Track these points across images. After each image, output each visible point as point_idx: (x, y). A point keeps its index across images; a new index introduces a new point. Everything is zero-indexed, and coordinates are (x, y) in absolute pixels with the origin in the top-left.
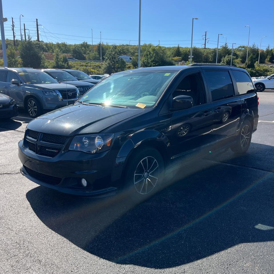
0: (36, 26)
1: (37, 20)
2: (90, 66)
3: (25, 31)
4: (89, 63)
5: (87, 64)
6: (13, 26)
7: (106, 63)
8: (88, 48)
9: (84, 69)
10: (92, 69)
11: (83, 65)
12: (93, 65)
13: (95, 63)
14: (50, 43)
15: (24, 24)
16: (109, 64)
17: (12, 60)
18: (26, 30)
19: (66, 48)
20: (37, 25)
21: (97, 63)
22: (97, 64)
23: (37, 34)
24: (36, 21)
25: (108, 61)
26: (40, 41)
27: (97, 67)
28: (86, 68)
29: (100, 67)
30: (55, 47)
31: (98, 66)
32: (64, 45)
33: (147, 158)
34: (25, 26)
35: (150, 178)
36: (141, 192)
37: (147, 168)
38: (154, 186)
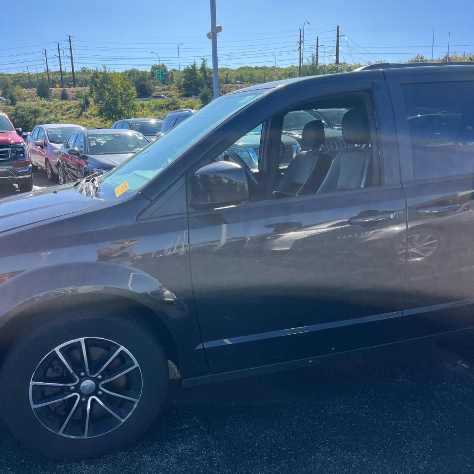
0: (336, 38)
1: (338, 27)
3: (317, 49)
15: (317, 38)
18: (319, 47)
20: (338, 36)
23: (335, 52)
24: (336, 29)
26: (341, 64)
33: (82, 340)
34: (319, 40)
35: (105, 398)
36: (64, 432)
37: (87, 370)
38: (123, 421)
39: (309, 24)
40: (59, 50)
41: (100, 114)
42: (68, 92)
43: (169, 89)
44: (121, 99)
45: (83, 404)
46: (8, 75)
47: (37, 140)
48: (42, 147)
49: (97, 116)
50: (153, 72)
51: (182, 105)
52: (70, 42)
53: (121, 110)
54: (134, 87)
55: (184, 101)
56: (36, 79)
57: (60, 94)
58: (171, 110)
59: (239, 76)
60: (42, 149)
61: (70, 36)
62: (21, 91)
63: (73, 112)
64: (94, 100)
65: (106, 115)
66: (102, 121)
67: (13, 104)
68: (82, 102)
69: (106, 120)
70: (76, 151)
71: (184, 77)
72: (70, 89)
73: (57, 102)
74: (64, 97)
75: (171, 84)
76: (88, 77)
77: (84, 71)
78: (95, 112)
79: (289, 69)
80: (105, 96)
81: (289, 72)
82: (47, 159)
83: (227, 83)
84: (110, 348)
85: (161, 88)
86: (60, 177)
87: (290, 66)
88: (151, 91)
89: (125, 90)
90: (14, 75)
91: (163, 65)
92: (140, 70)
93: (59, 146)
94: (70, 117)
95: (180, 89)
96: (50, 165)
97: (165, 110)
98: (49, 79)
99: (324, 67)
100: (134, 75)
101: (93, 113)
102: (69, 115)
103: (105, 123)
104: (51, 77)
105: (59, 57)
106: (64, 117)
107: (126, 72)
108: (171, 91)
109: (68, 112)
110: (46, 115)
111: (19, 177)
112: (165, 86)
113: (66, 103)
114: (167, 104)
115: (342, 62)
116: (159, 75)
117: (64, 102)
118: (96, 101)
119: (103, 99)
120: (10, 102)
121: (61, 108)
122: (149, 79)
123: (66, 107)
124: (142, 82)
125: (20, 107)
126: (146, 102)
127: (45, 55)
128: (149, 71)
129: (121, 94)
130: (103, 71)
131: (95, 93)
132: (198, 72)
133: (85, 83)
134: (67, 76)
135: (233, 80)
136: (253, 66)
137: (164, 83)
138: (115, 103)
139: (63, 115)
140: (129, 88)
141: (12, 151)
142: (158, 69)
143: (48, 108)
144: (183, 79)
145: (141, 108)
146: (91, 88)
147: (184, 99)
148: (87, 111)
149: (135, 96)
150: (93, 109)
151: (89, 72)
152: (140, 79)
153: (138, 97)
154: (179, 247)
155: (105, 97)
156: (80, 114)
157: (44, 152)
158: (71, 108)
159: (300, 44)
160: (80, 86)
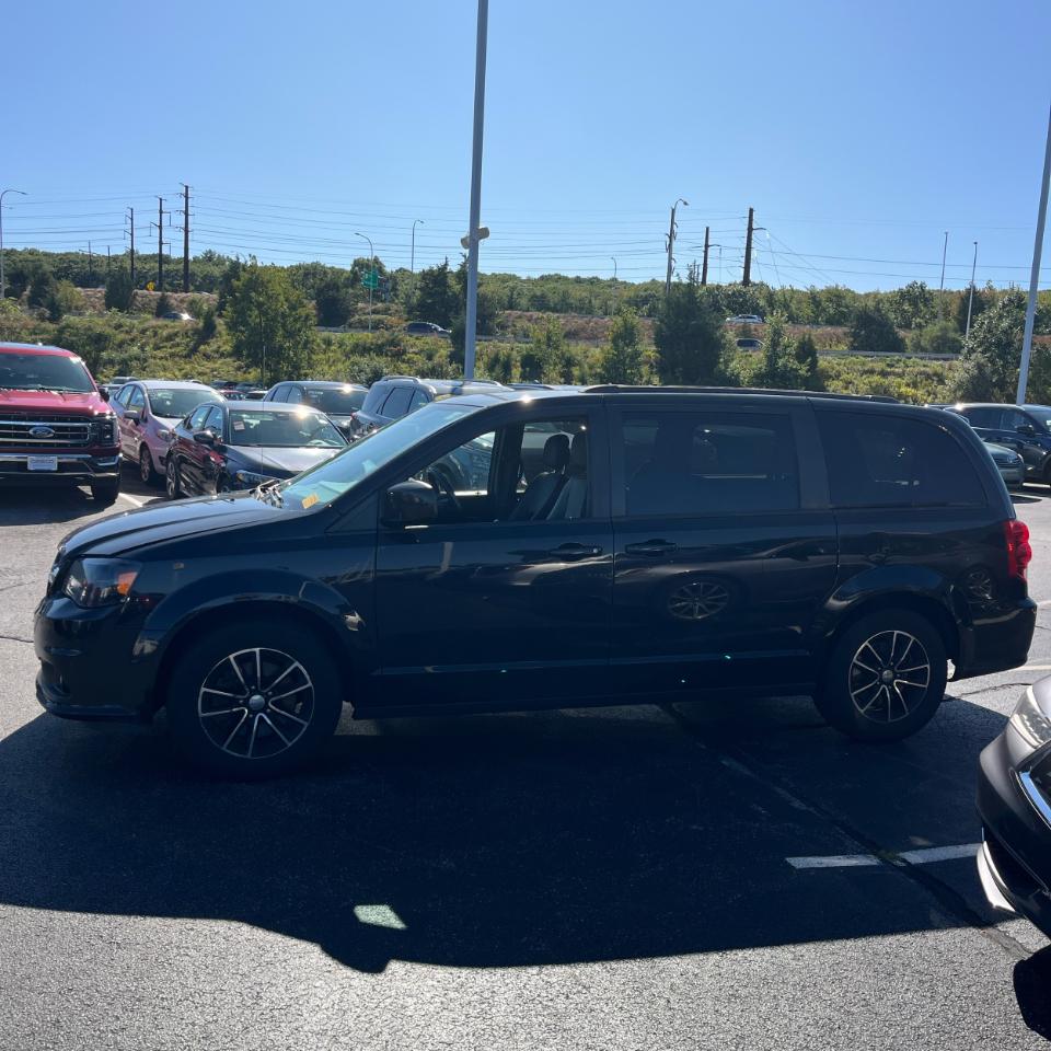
0: (746, 234)
1: (751, 211)
2: (900, 375)
3: (706, 252)
4: (899, 361)
5: (893, 366)
6: (672, 236)
7: (967, 365)
8: (925, 305)
9: (874, 385)
10: (908, 385)
11: (872, 372)
12: (916, 370)
13: (924, 362)
14: (783, 287)
15: (707, 229)
16: (980, 367)
17: (623, 351)
18: (709, 249)
19: (839, 305)
20: (750, 229)
21: (935, 362)
22: (935, 366)
23: (743, 260)
24: (748, 215)
25: (978, 357)
26: (755, 285)
27: (928, 377)
28: (882, 380)
29: (941, 381)
30: (800, 302)
31: (936, 374)
32: (836, 296)
33: (257, 650)
34: (710, 234)
35: (272, 715)
36: (228, 748)
37: (259, 683)
38: (290, 744)
39: (686, 204)
40: (161, 212)
41: (236, 353)
42: (172, 301)
43: (386, 311)
44: (284, 326)
45: (249, 721)
46: (46, 254)
47: (127, 407)
48: (137, 422)
49: (230, 355)
50: (356, 273)
51: (412, 346)
52: (187, 197)
53: (281, 347)
54: (314, 302)
55: (417, 339)
56: (104, 269)
57: (154, 305)
58: (387, 355)
59: (539, 293)
60: (137, 425)
61: (187, 187)
62: (72, 292)
63: (178, 345)
64: (226, 324)
65: (248, 356)
66: (239, 368)
67: (54, 319)
68: (201, 324)
69: (248, 367)
70: (208, 437)
71: (421, 289)
72: (176, 295)
73: (147, 320)
74: (163, 310)
75: (393, 301)
76: (217, 272)
77: (210, 259)
78: (227, 348)
79: (645, 287)
80: (250, 316)
81: (643, 294)
82: (144, 446)
83: (511, 307)
84: (284, 663)
85: (371, 308)
86: (169, 480)
87: (648, 280)
88: (349, 311)
89: (293, 308)
90: (58, 255)
91: (376, 260)
92: (329, 266)
93: (170, 424)
94: (172, 355)
95: (409, 313)
96: (150, 456)
97: (373, 355)
98: (132, 269)
99: (718, 289)
100: (314, 275)
101: (222, 349)
102: (169, 350)
103: (245, 373)
104: (138, 265)
105: (160, 227)
106: (159, 353)
107: (299, 268)
108: (390, 315)
109: (169, 344)
110: (120, 345)
111: (98, 475)
112: (380, 305)
113: (166, 326)
114: (379, 342)
115: (757, 282)
116: (369, 280)
117: (161, 322)
118: (232, 326)
119: (245, 324)
120: (48, 313)
121: (155, 334)
122: (347, 287)
123: (165, 333)
124: (331, 293)
125: (68, 326)
126: (336, 335)
127: (130, 221)
128: (349, 268)
129: (284, 316)
130: (249, 263)
131: (229, 309)
132: (452, 281)
133: (208, 284)
134: (171, 267)
135: (524, 302)
136: (571, 275)
137: (377, 297)
138: (269, 333)
139: (159, 348)
140: (301, 303)
141: (93, 429)
142: (368, 266)
143: (127, 332)
144: (418, 293)
145: (324, 347)
146: (222, 296)
147: (415, 335)
148: (208, 344)
149: (313, 321)
150: (223, 340)
151: (221, 261)
152: (328, 286)
153: (320, 323)
154: (367, 572)
155: (250, 320)
156: (194, 350)
157: (140, 431)
158: (176, 334)
159: (670, 237)
160: (199, 289)
